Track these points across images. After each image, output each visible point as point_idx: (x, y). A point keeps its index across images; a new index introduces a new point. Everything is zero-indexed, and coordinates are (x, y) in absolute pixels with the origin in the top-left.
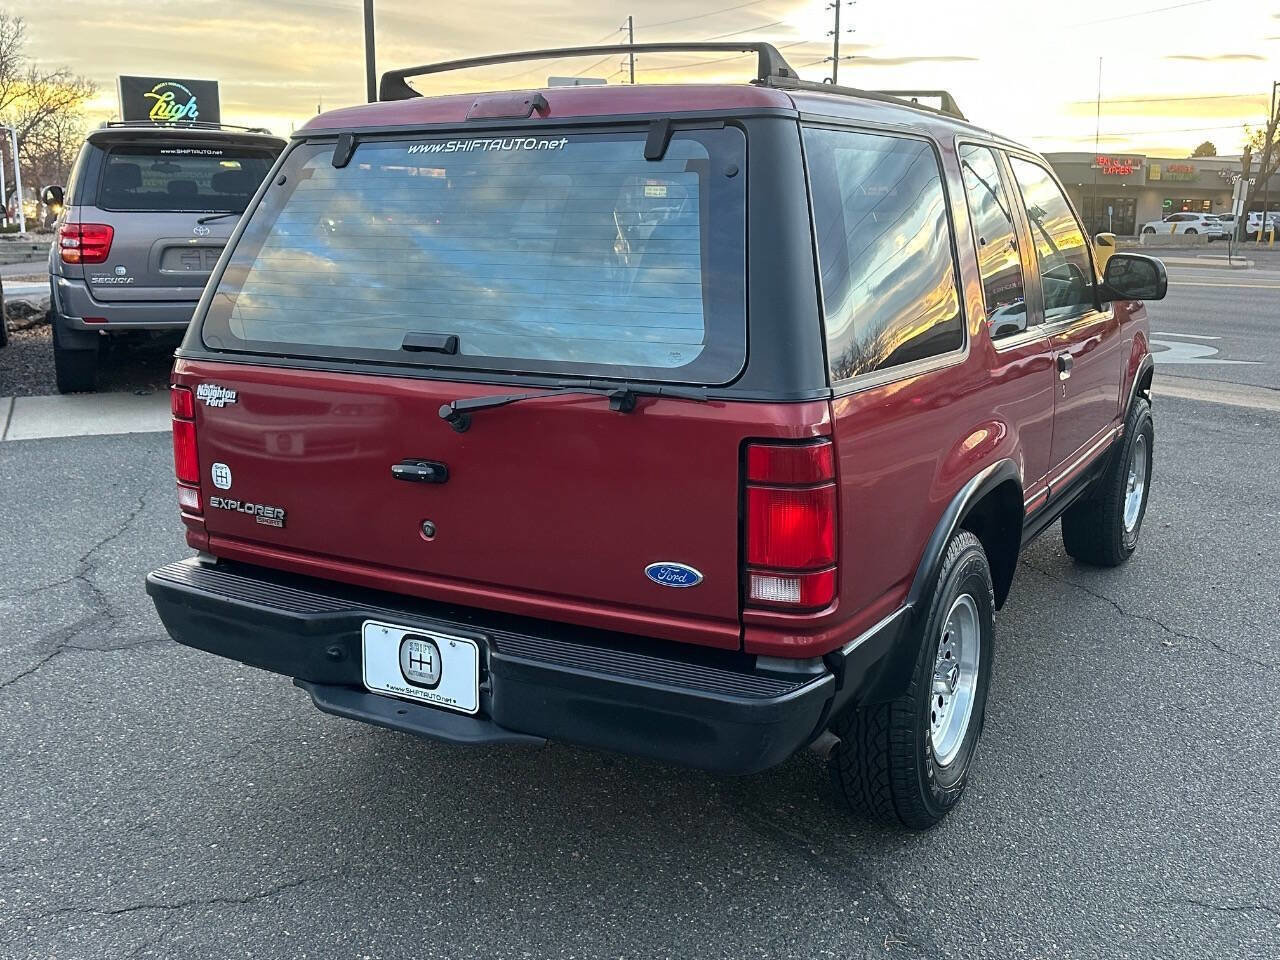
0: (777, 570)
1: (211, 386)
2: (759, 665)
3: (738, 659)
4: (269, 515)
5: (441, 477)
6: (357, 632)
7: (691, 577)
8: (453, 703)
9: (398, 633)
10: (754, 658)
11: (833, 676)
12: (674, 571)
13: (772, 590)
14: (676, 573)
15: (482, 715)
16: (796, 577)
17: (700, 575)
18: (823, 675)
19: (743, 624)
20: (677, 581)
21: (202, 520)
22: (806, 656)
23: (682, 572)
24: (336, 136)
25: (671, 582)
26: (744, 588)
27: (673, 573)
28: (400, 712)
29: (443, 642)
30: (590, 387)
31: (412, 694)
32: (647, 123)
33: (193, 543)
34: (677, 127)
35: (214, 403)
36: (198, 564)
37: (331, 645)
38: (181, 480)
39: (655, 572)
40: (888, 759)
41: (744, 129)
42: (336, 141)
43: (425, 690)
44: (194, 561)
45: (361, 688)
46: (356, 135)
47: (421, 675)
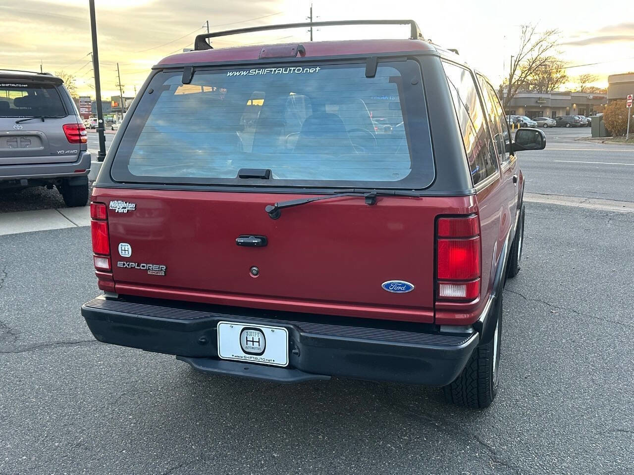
1: (119, 202)
4: (156, 269)
5: (264, 243)
6: (215, 328)
7: (408, 287)
8: (272, 362)
9: (239, 327)
10: (439, 327)
11: (478, 333)
12: (396, 285)
13: (448, 291)
14: (400, 286)
15: (291, 367)
16: (464, 284)
17: (413, 286)
18: (474, 334)
19: (435, 310)
20: (400, 290)
21: (111, 275)
22: (464, 324)
23: (403, 285)
24: (183, 68)
25: (397, 290)
26: (436, 291)
27: (398, 286)
28: (245, 369)
29: (266, 330)
30: (354, 192)
31: (248, 359)
32: (365, 59)
34: (380, 60)
35: (121, 211)
36: (105, 299)
37: (202, 335)
38: (95, 254)
39: (388, 286)
40: (478, 373)
41: (418, 61)
42: (183, 70)
43: (255, 356)
44: (102, 297)
45: (217, 358)
46: (194, 67)
47: (253, 348)
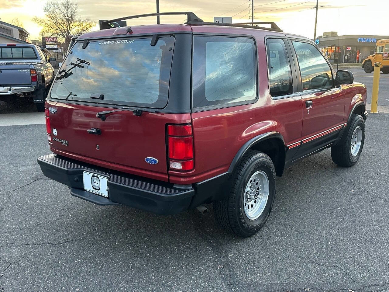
0: (177, 160)
1: (52, 108)
2: (174, 186)
3: (169, 185)
4: (65, 143)
5: (98, 133)
6: (82, 174)
7: (156, 161)
8: (103, 194)
9: (91, 175)
10: (173, 184)
11: (194, 190)
12: (152, 160)
16: (181, 162)
17: (158, 161)
18: (191, 189)
19: (168, 174)
20: (152, 163)
21: (52, 144)
22: (186, 184)
23: (153, 160)
24: (84, 40)
25: (151, 163)
26: (168, 165)
27: (151, 160)
28: (89, 196)
29: (101, 178)
31: (94, 192)
32: (152, 36)
33: (52, 150)
34: (160, 36)
35: (52, 113)
36: (54, 156)
37: (76, 177)
38: (48, 134)
39: (148, 160)
40: (228, 215)
41: (175, 37)
42: (84, 42)
44: (52, 155)
45: (83, 190)
46: (88, 40)
47: (96, 186)
